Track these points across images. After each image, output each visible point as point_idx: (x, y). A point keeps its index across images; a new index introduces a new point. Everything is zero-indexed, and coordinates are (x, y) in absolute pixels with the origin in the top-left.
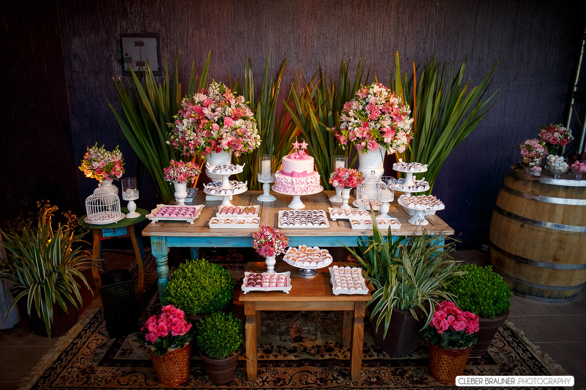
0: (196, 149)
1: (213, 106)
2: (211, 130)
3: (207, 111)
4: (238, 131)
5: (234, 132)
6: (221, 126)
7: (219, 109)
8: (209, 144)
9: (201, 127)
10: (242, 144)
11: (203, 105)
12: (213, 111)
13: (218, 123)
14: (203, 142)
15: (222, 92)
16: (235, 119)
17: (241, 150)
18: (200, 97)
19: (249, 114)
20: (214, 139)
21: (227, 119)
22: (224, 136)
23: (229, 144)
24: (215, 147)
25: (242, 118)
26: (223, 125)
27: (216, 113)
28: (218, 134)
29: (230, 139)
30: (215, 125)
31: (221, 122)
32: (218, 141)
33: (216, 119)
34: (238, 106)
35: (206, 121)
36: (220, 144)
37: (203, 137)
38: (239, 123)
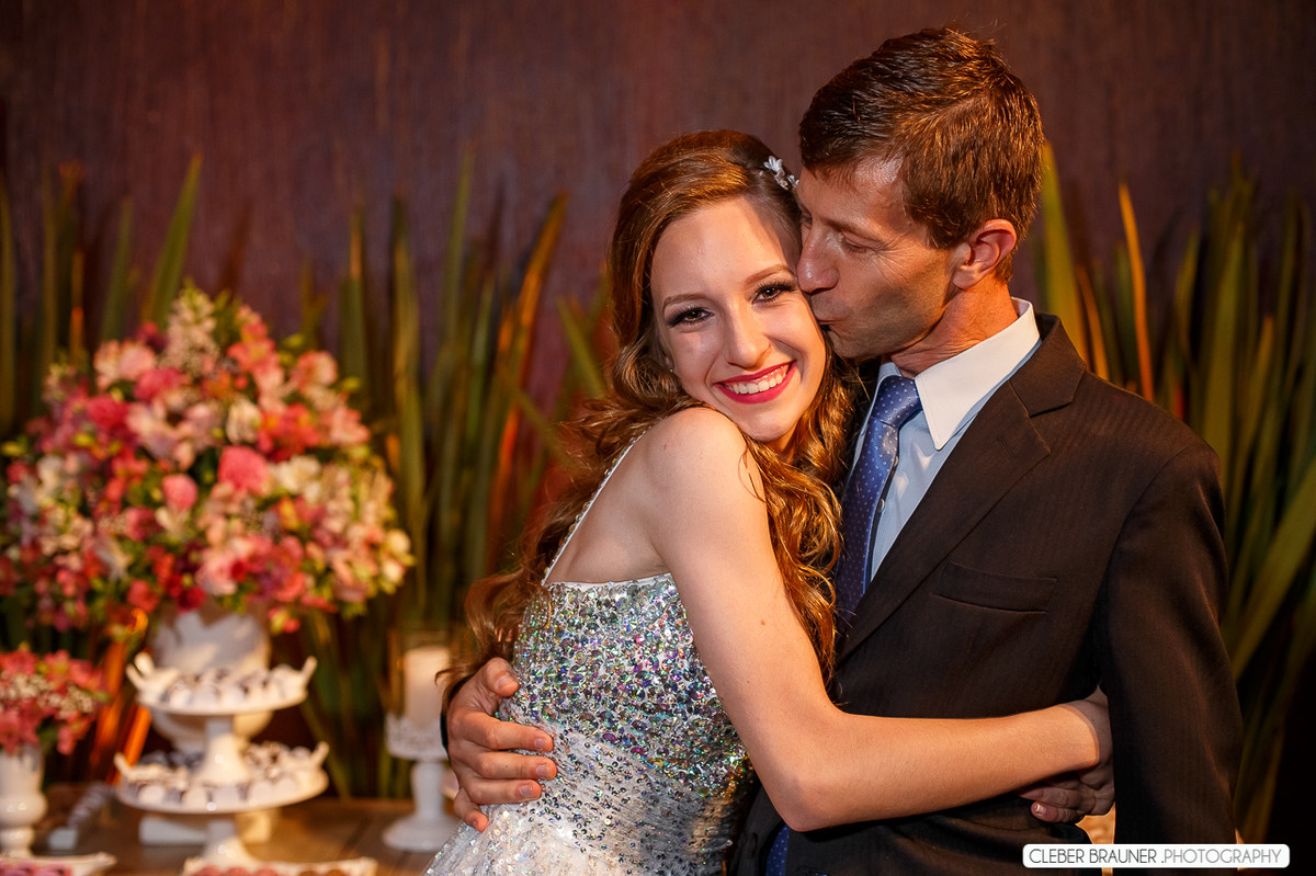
0: (90, 595)
1: (176, 399)
2: (162, 504)
3: (146, 423)
4: (287, 509)
5: (269, 518)
6: (204, 489)
7: (201, 411)
8: (149, 571)
9: (114, 491)
10: (301, 570)
11: (133, 393)
12: (175, 418)
13: (193, 473)
14: (119, 560)
15: (227, 338)
16: (277, 452)
17: (297, 602)
18: (121, 362)
19: (347, 431)
20: (169, 548)
21: (234, 458)
22: (215, 535)
23: (238, 570)
24: (172, 583)
25: (309, 451)
26: (216, 481)
27: (186, 429)
28: (191, 523)
29: (243, 548)
30: (180, 486)
31: (205, 467)
32: (188, 557)
33: (185, 454)
34: (295, 400)
35: (141, 466)
36: (193, 569)
37: (121, 538)
38: (292, 475)
